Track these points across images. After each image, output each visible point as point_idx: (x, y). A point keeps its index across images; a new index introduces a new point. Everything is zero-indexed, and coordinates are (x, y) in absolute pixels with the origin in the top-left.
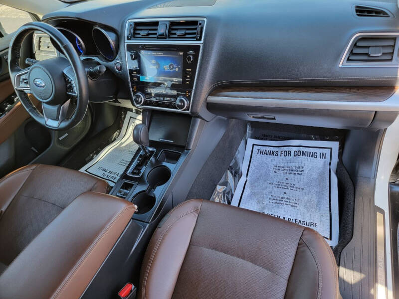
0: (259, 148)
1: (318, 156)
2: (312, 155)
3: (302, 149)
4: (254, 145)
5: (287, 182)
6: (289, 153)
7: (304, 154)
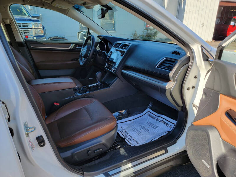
0: (150, 113)
1: (169, 126)
2: (166, 124)
3: (165, 120)
4: (149, 111)
5: (147, 128)
6: (158, 120)
7: (163, 122)
